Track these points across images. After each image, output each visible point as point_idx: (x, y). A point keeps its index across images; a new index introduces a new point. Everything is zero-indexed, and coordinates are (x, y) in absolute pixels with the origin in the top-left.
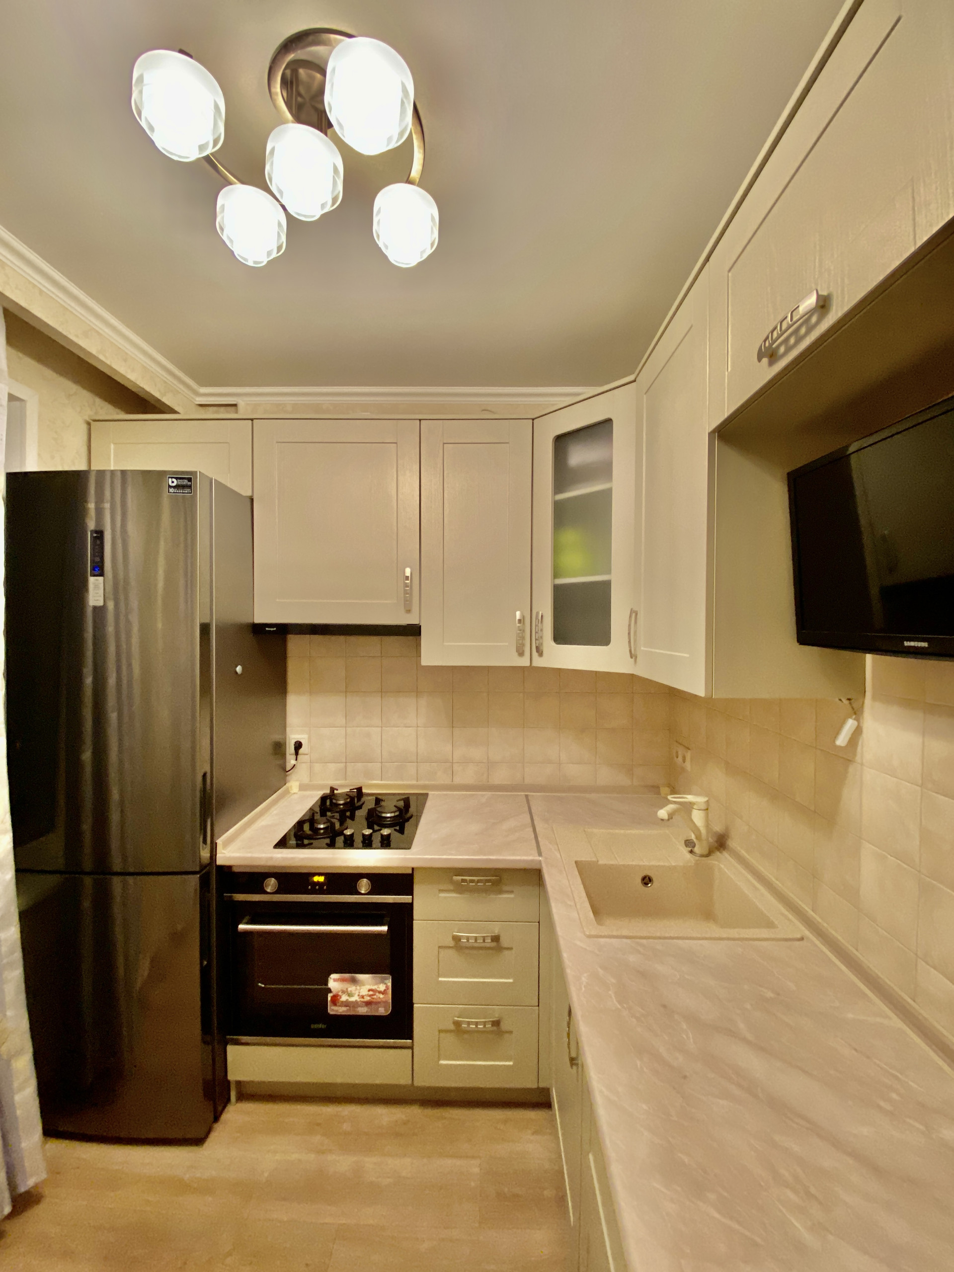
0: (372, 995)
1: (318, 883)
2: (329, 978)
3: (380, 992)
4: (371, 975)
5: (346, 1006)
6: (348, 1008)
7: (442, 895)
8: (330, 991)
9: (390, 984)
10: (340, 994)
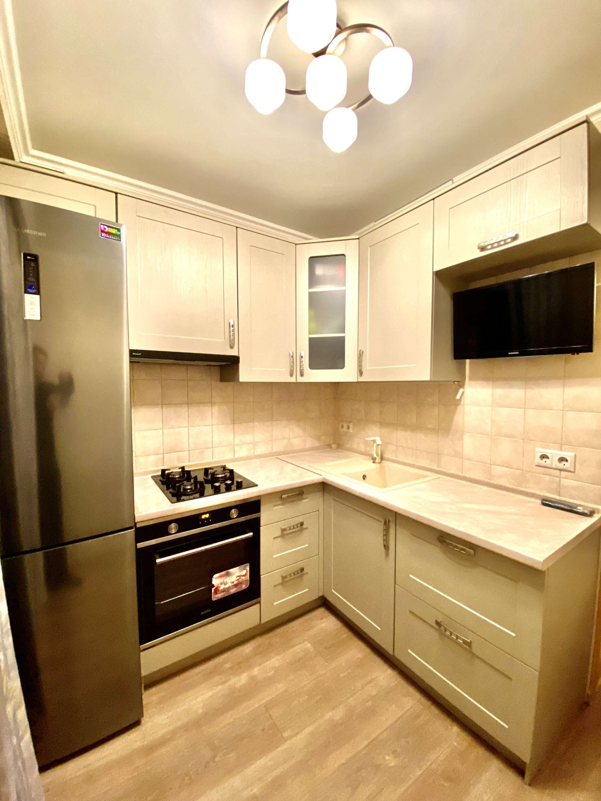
0: (238, 579)
1: (206, 519)
2: (213, 578)
3: (243, 576)
4: (238, 567)
5: (223, 592)
6: (225, 593)
7: (275, 508)
8: (213, 586)
9: (248, 569)
10: (219, 585)
